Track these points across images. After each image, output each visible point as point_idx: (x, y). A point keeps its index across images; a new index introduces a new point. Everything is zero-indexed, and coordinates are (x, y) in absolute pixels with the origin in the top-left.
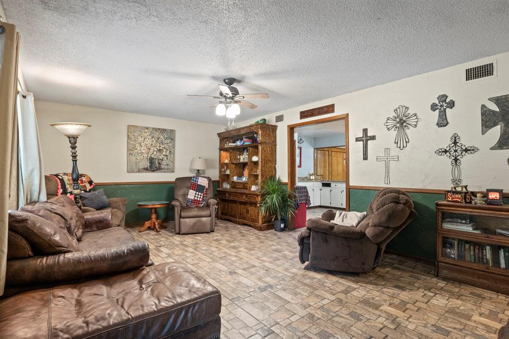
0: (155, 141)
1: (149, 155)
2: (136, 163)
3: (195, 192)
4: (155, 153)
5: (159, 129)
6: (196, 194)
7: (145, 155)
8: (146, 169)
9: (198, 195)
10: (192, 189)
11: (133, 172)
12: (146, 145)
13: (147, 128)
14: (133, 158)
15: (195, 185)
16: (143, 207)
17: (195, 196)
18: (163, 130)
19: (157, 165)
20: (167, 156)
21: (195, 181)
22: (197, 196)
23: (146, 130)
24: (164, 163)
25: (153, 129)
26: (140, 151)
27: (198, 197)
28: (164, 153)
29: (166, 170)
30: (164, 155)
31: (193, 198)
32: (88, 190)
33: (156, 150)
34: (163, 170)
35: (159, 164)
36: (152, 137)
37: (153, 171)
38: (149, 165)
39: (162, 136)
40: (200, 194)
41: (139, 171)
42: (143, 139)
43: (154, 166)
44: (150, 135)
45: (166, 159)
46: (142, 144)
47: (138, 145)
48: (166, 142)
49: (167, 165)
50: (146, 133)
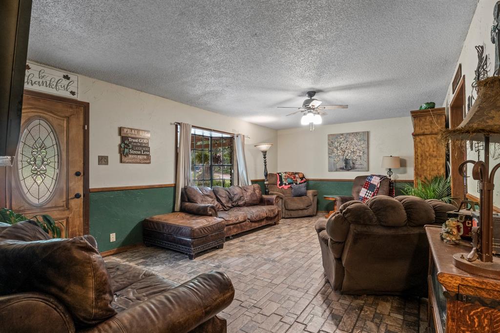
0: (349, 144)
1: (345, 157)
2: (334, 164)
3: (366, 190)
4: (349, 155)
5: (353, 133)
6: (367, 192)
7: (341, 157)
8: (342, 169)
9: (369, 193)
10: (364, 187)
11: (331, 171)
12: (342, 148)
13: (342, 135)
14: (332, 160)
15: (368, 184)
16: (327, 199)
17: (366, 194)
18: (356, 133)
19: (352, 165)
20: (360, 156)
21: (369, 180)
22: (367, 194)
23: (341, 136)
24: (358, 163)
25: (347, 134)
26: (337, 154)
27: (368, 196)
28: (358, 154)
29: (360, 170)
30: (358, 156)
31: (363, 196)
32: (298, 183)
33: (350, 152)
34: (357, 170)
35: (353, 164)
36: (347, 141)
37: (348, 170)
38: (344, 165)
39: (355, 139)
40: (370, 192)
41: (337, 170)
42: (339, 144)
43: (348, 166)
44: (344, 140)
45: (359, 159)
46: (338, 148)
47: (335, 149)
48: (359, 143)
49: (361, 165)
50: (341, 138)
